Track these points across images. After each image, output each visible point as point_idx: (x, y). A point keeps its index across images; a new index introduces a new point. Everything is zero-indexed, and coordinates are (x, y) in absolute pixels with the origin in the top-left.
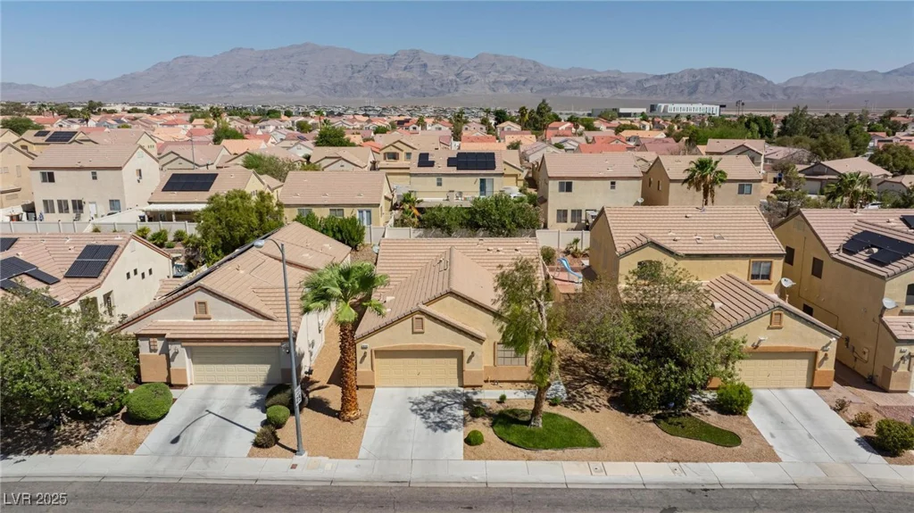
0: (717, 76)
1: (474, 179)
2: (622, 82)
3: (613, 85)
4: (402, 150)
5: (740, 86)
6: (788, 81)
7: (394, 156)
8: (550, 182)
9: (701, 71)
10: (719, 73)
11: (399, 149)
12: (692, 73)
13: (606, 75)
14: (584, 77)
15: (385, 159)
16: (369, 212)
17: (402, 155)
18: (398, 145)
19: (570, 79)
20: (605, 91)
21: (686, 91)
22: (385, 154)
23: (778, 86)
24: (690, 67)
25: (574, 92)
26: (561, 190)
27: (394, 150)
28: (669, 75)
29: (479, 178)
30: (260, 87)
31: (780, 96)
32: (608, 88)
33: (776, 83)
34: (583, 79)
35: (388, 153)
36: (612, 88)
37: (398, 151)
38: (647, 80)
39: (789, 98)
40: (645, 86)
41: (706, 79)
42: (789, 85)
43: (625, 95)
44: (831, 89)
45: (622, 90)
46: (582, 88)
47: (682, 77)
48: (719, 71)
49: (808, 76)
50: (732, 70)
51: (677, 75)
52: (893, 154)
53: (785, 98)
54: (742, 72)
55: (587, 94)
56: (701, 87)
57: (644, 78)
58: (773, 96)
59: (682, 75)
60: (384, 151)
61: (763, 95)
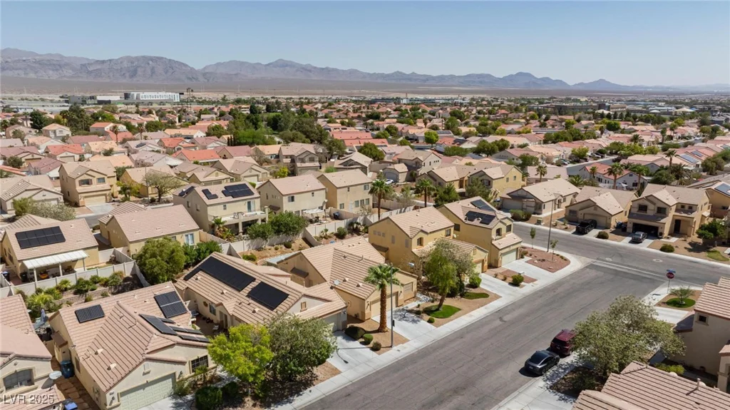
0: (151, 62)
1: (243, 202)
2: (67, 64)
3: (58, 67)
5: (171, 71)
6: (205, 68)
7: (88, 182)
8: (284, 197)
9: (137, 59)
10: (152, 60)
11: (92, 176)
12: (131, 60)
13: (48, 58)
14: (24, 58)
15: (80, 185)
16: (192, 235)
17: (94, 180)
18: (89, 173)
19: (9, 60)
20: (51, 72)
21: (127, 75)
23: (198, 71)
24: (128, 55)
25: (16, 72)
26: (289, 201)
28: (110, 60)
29: (247, 201)
31: (202, 79)
32: (53, 70)
33: (196, 69)
34: (24, 61)
35: (83, 181)
36: (57, 70)
37: (90, 178)
38: (90, 64)
39: (208, 80)
40: (90, 70)
41: (143, 65)
42: (207, 71)
43: (72, 77)
44: (235, 75)
45: (68, 72)
46: (26, 69)
47: (121, 63)
48: (152, 59)
49: (218, 64)
50: (162, 58)
51: (117, 60)
52: (370, 149)
53: (206, 81)
54: (170, 60)
55: (32, 75)
56: (140, 71)
57: (87, 62)
58: (197, 79)
59: (121, 60)
60: (79, 179)
61: (189, 78)
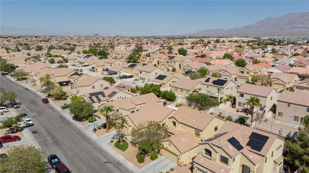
1: (216, 88)
4: (245, 71)
8: (237, 93)
15: (240, 73)
16: (188, 92)
17: (245, 73)
22: (240, 71)
27: (243, 70)
29: (217, 88)
30: (297, 28)
35: (241, 71)
37: (244, 71)
60: (240, 70)
